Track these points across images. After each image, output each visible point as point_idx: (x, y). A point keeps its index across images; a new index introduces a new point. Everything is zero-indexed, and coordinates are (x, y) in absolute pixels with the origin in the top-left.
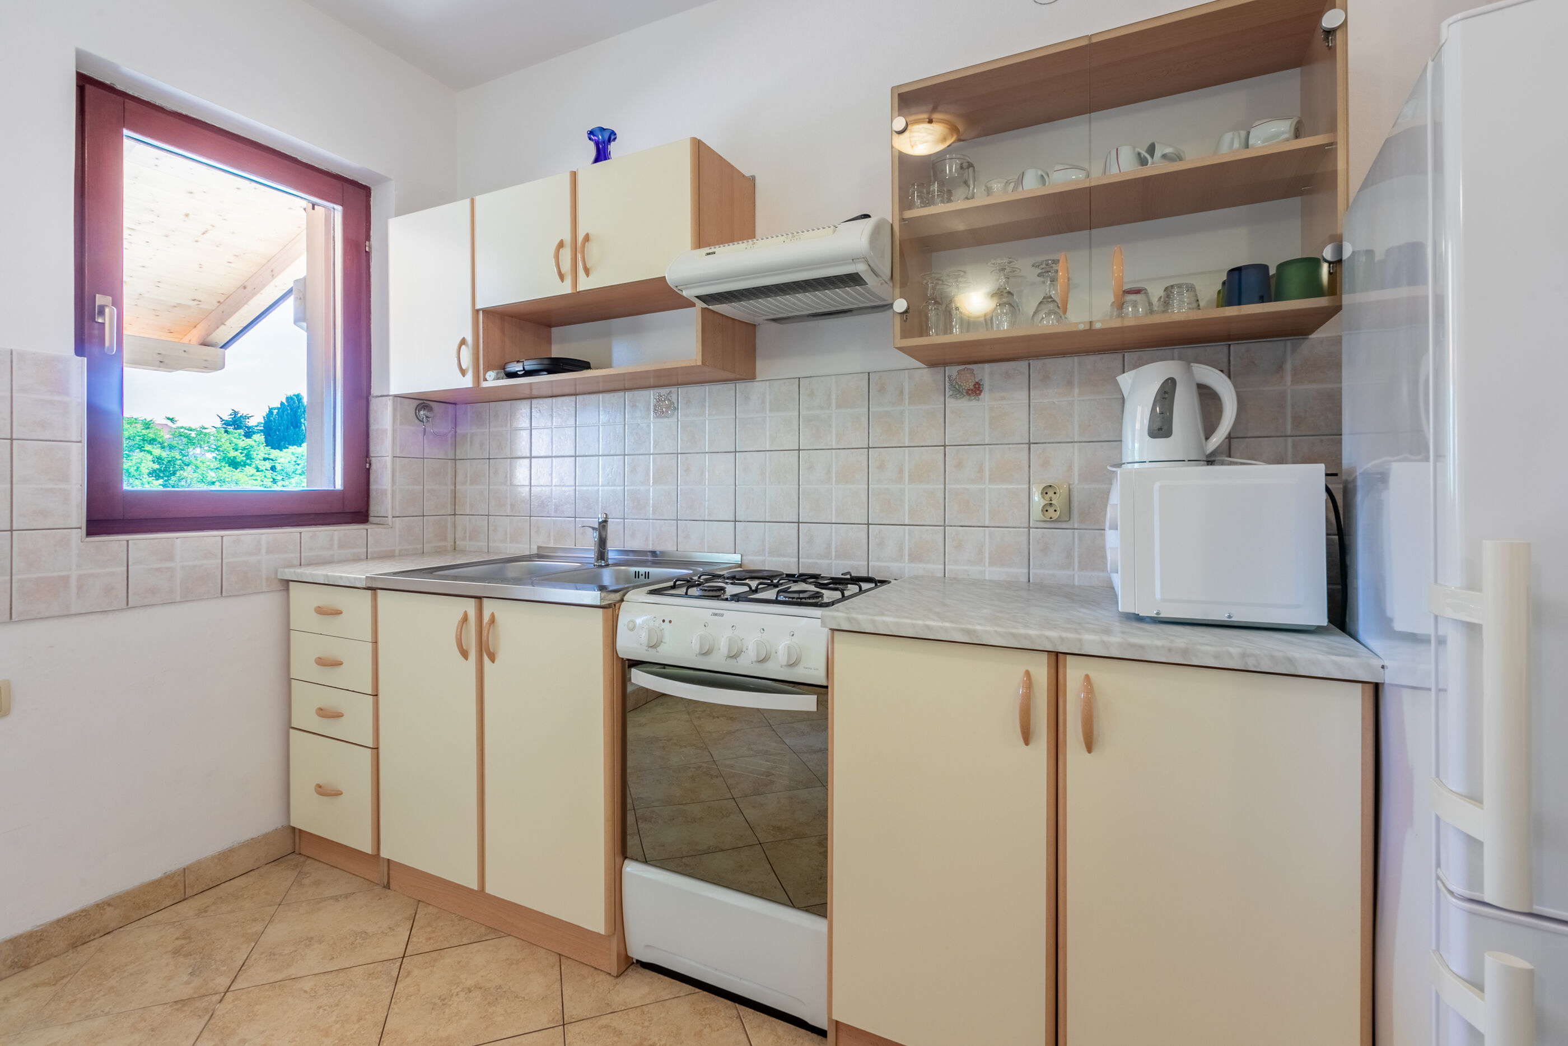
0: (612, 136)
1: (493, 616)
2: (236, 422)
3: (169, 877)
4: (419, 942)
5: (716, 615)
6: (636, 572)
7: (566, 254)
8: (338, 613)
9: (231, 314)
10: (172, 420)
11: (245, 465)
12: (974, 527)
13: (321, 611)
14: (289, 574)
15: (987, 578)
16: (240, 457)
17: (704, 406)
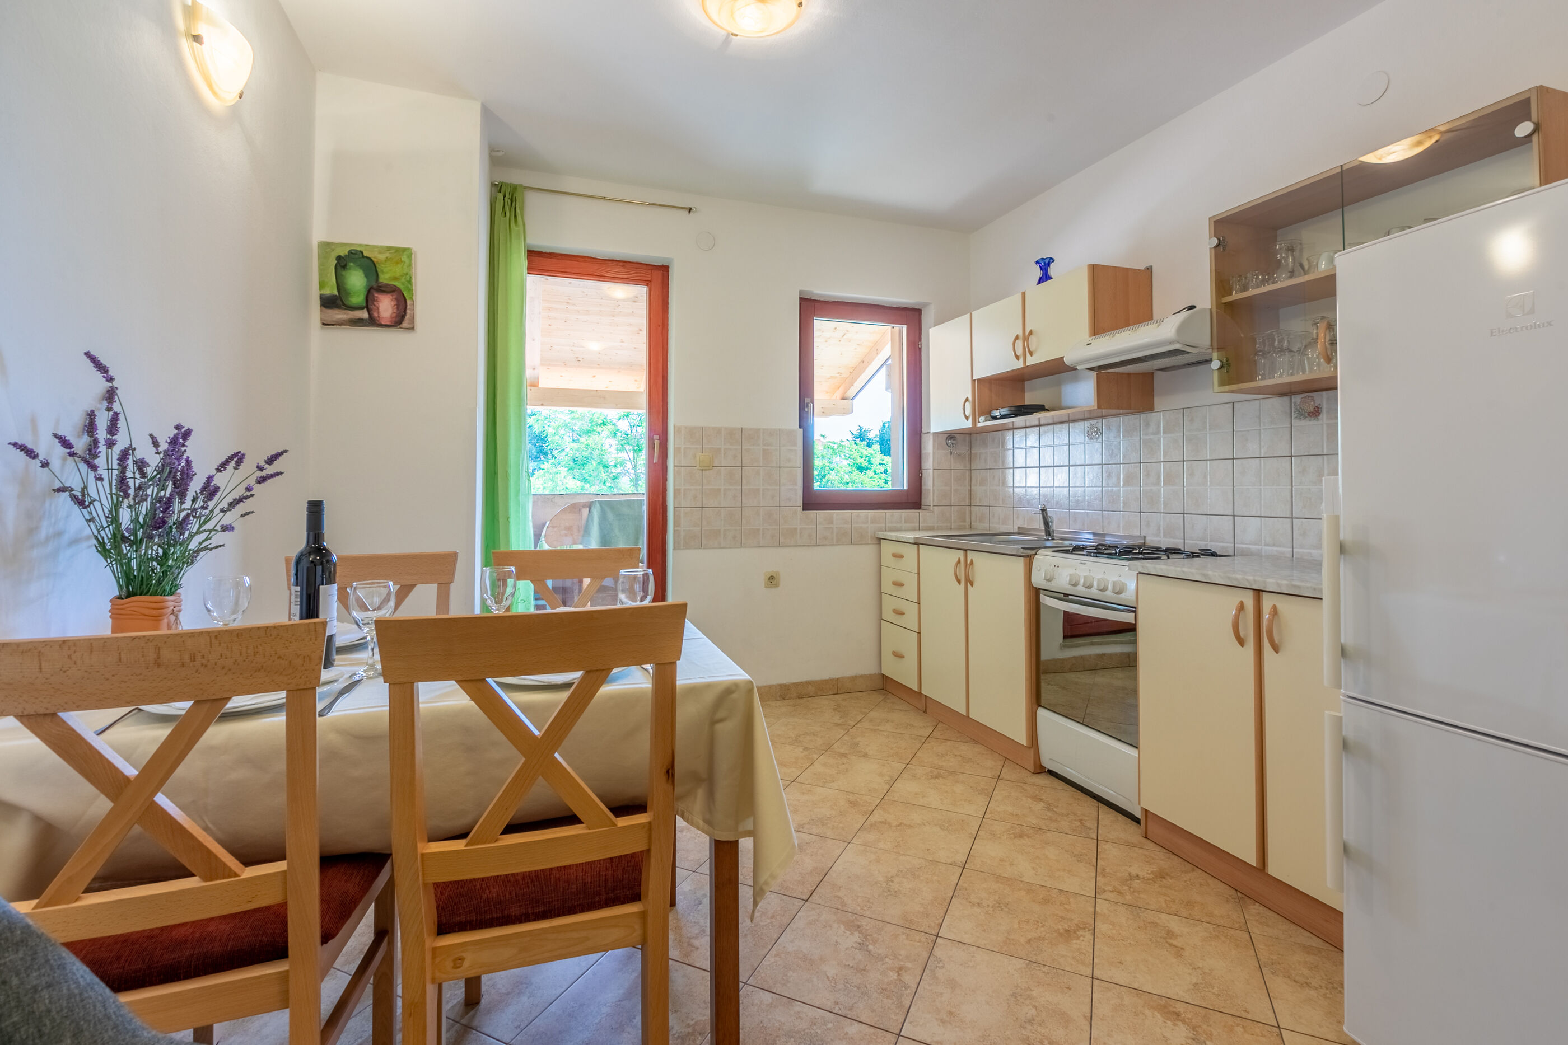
0: (1051, 260)
1: (972, 560)
2: (861, 436)
3: (831, 680)
4: (937, 734)
5: (1082, 563)
7: (1019, 344)
8: (902, 557)
9: (856, 380)
10: (823, 436)
11: (867, 469)
13: (895, 556)
14: (881, 535)
16: (865, 464)
17: (1119, 431)
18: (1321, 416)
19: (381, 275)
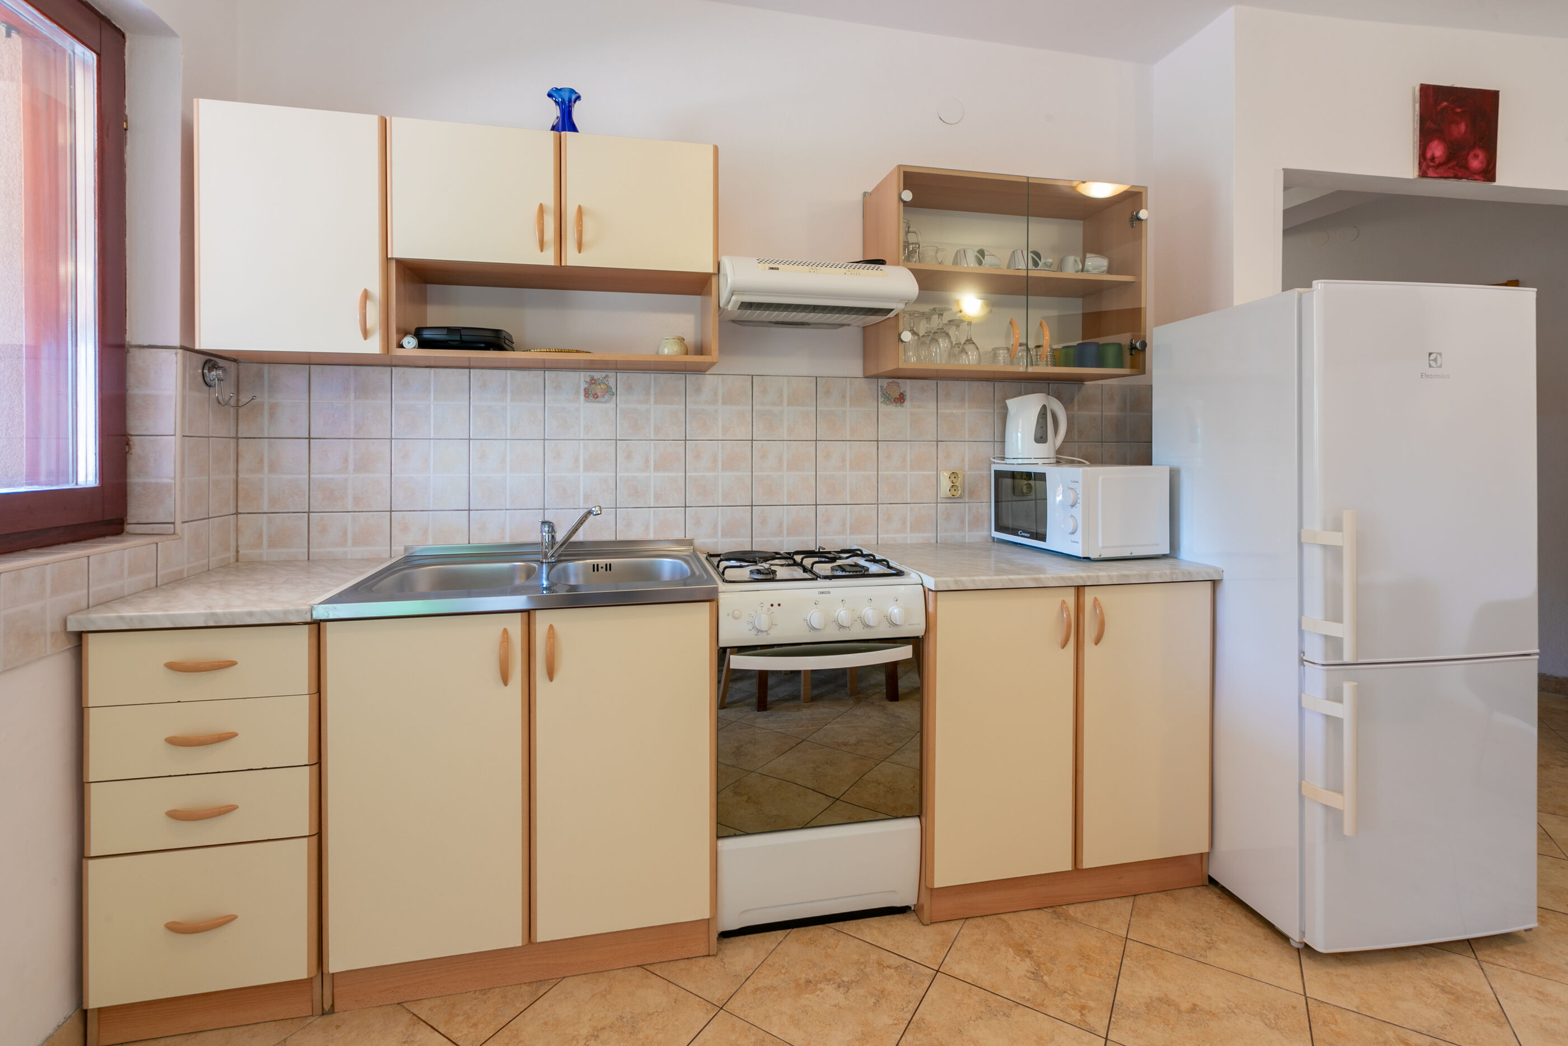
1: (551, 629)
5: (821, 592)
6: (594, 565)
7: (550, 222)
8: (222, 666)
12: (899, 504)
14: (79, 622)
15: (909, 542)
17: (648, 394)
18: (905, 402)
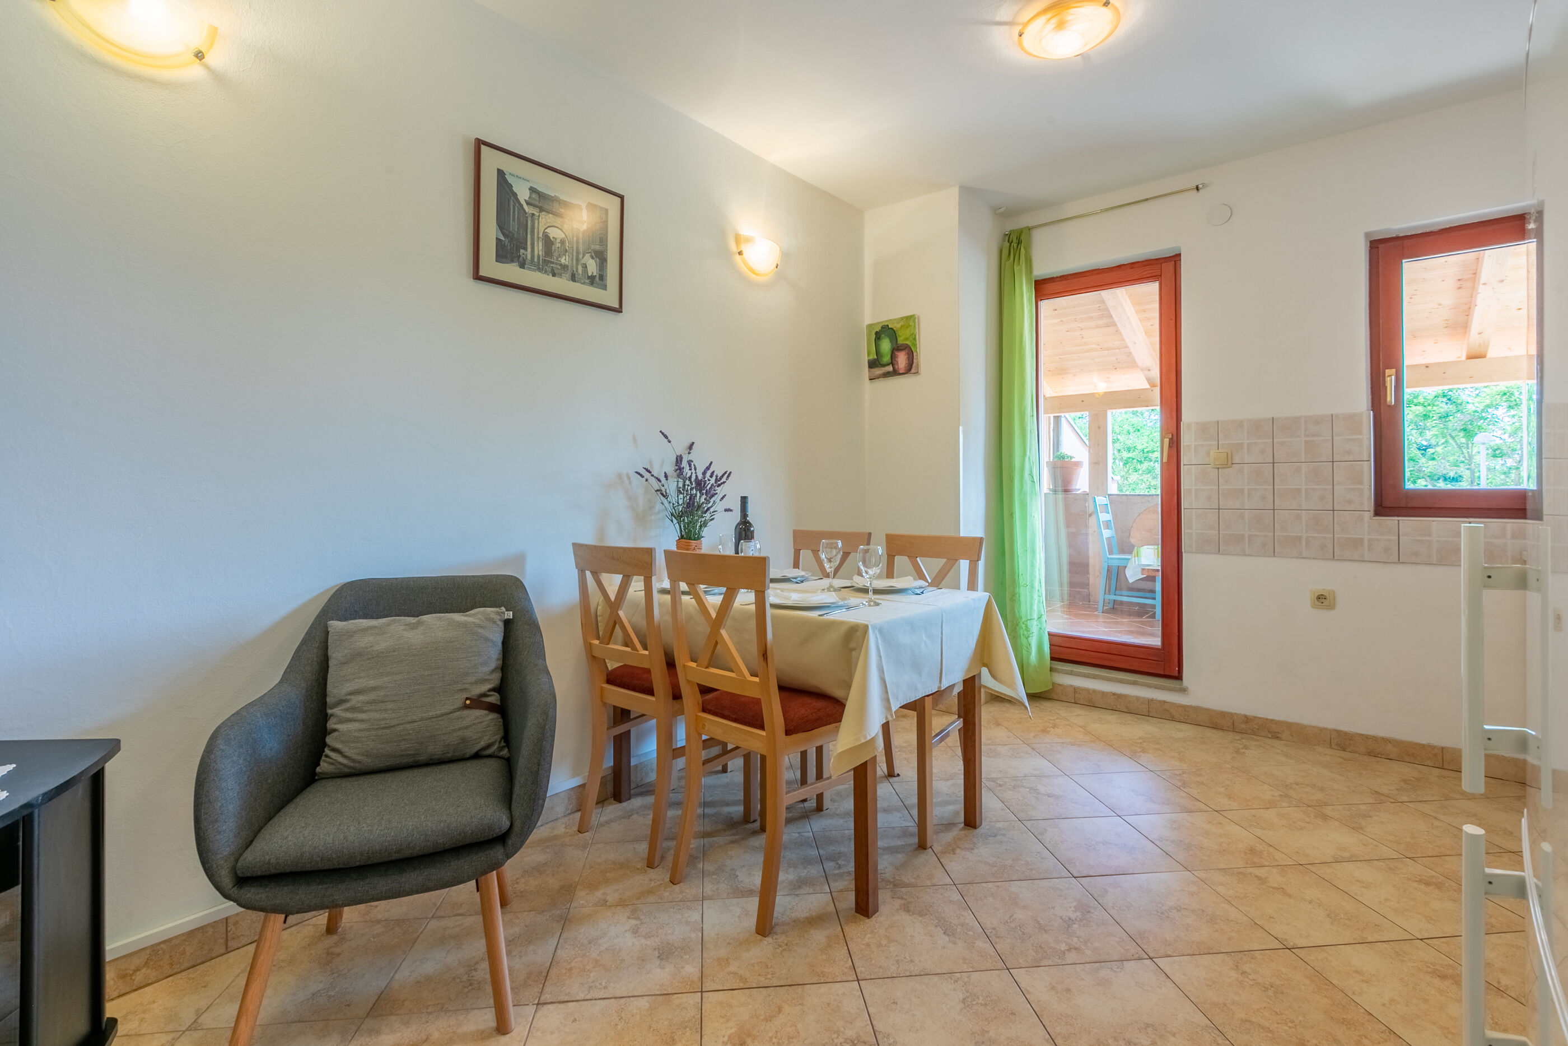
19: (899, 339)
